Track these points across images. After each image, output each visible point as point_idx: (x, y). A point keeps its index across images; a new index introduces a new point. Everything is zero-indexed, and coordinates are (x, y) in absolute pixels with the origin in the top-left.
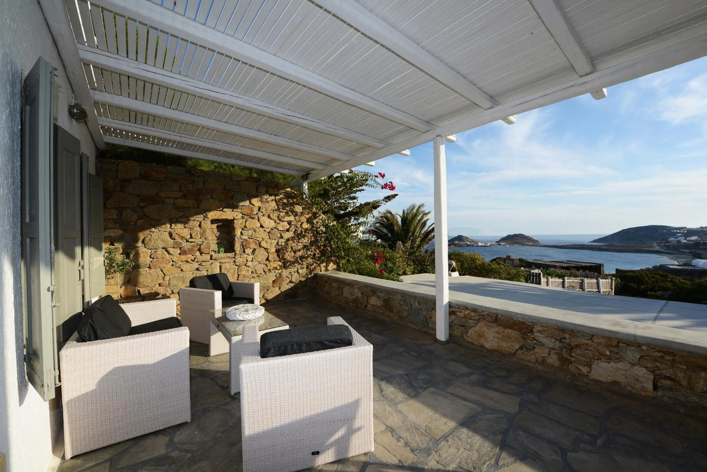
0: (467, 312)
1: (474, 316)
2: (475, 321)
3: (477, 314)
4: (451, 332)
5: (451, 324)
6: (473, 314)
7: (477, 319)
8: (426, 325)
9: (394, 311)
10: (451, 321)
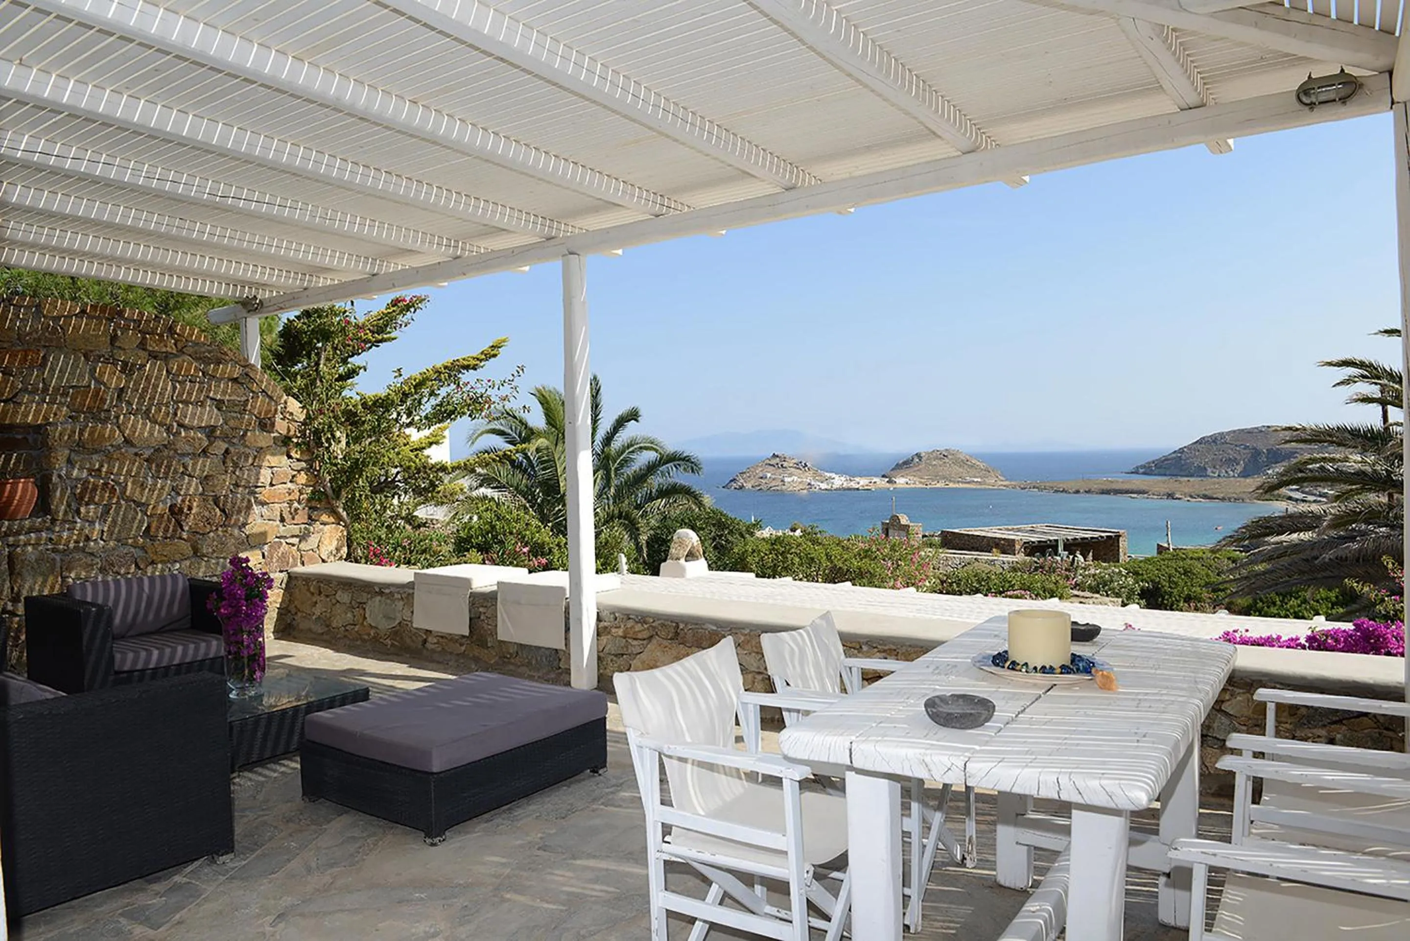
0: (630, 624)
1: (640, 631)
2: (641, 642)
3: (646, 626)
4: (601, 671)
5: (601, 654)
6: (638, 627)
7: (645, 637)
8: (555, 663)
9: (489, 645)
10: (601, 649)
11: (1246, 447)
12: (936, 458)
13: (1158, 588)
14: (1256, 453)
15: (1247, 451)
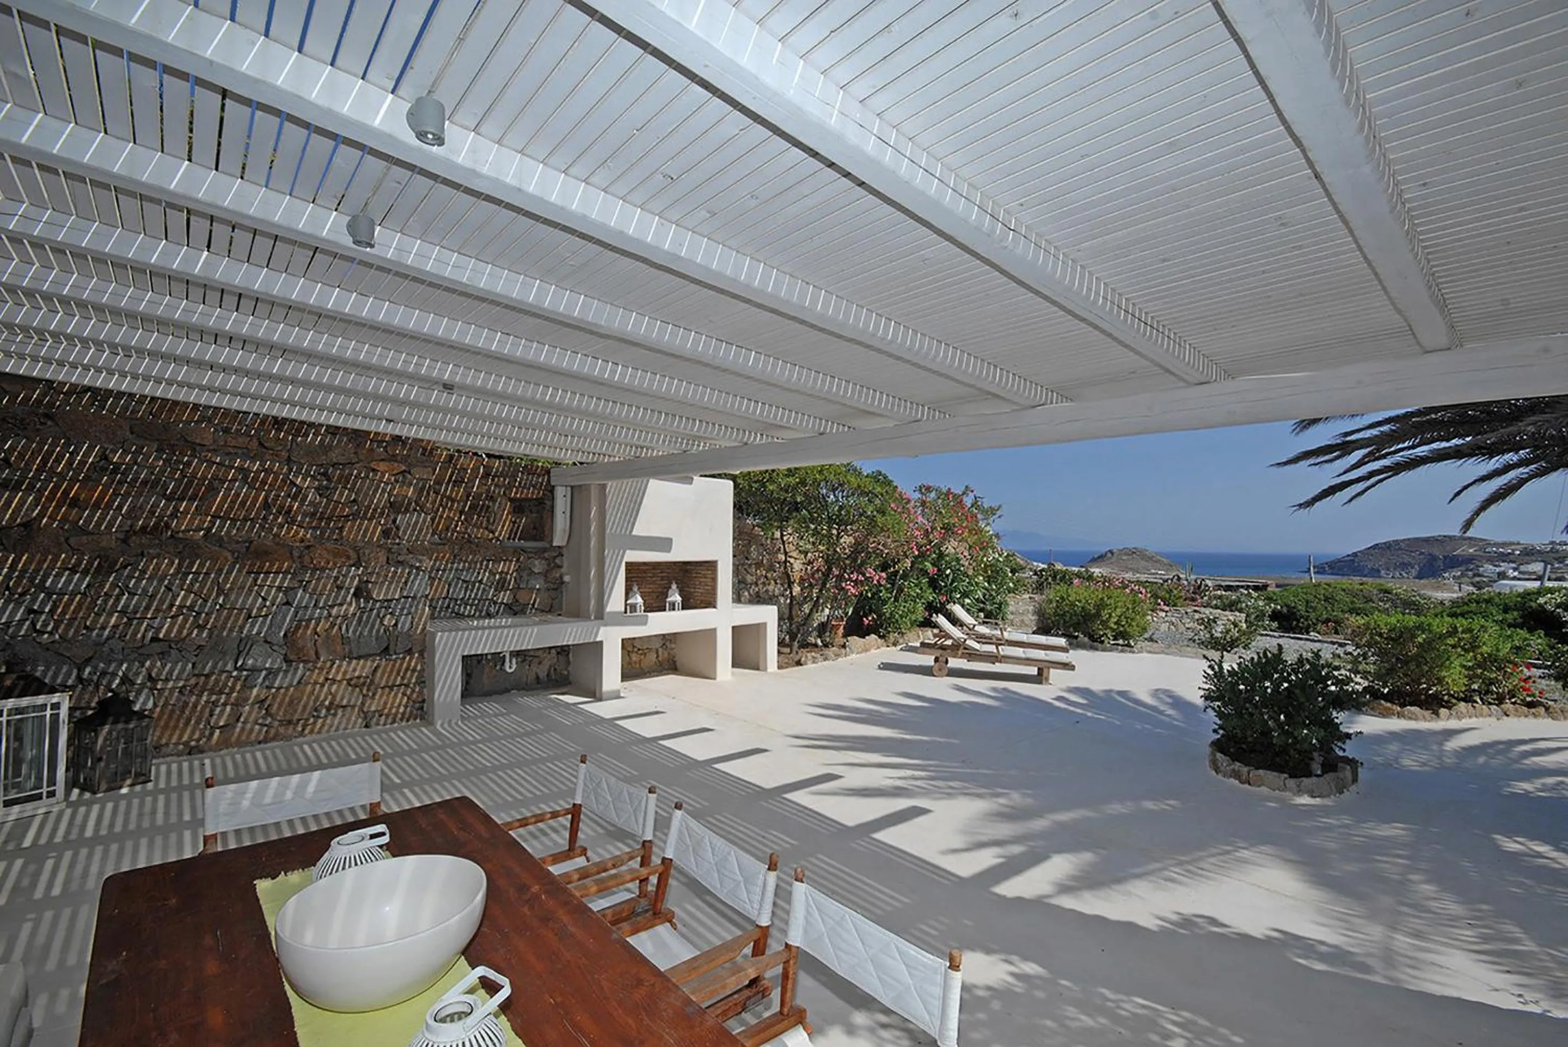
11: (1422, 553)
12: (1126, 554)
13: (1294, 614)
14: (1433, 558)
15: (1422, 557)
